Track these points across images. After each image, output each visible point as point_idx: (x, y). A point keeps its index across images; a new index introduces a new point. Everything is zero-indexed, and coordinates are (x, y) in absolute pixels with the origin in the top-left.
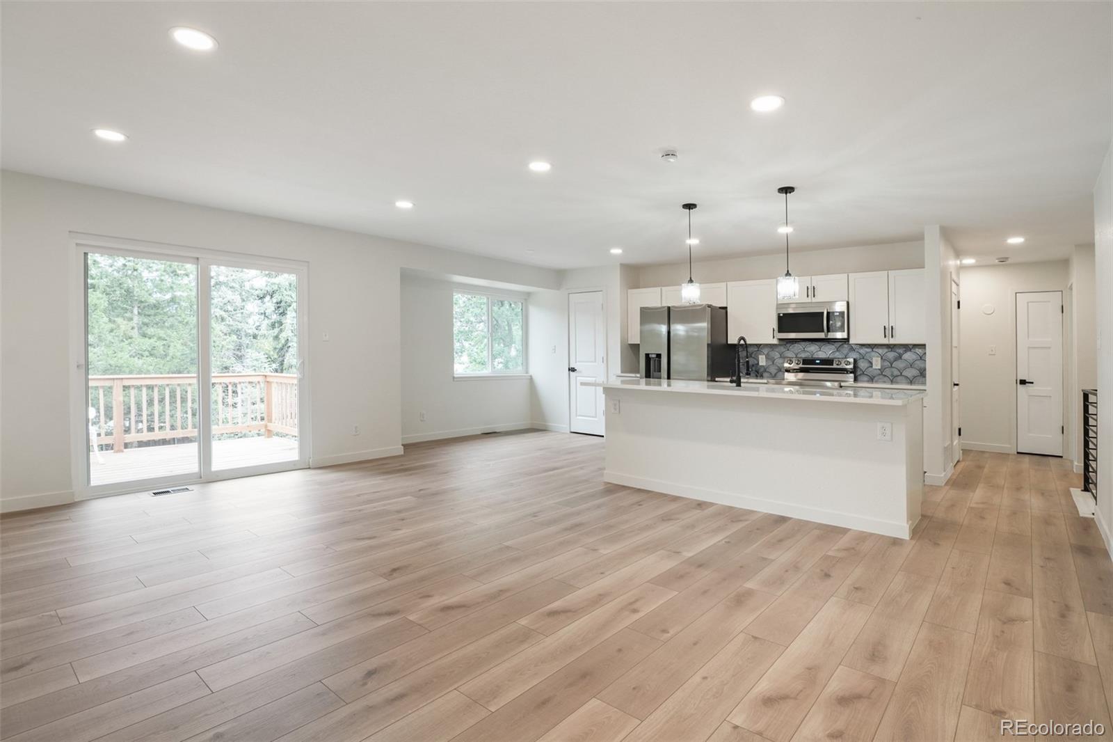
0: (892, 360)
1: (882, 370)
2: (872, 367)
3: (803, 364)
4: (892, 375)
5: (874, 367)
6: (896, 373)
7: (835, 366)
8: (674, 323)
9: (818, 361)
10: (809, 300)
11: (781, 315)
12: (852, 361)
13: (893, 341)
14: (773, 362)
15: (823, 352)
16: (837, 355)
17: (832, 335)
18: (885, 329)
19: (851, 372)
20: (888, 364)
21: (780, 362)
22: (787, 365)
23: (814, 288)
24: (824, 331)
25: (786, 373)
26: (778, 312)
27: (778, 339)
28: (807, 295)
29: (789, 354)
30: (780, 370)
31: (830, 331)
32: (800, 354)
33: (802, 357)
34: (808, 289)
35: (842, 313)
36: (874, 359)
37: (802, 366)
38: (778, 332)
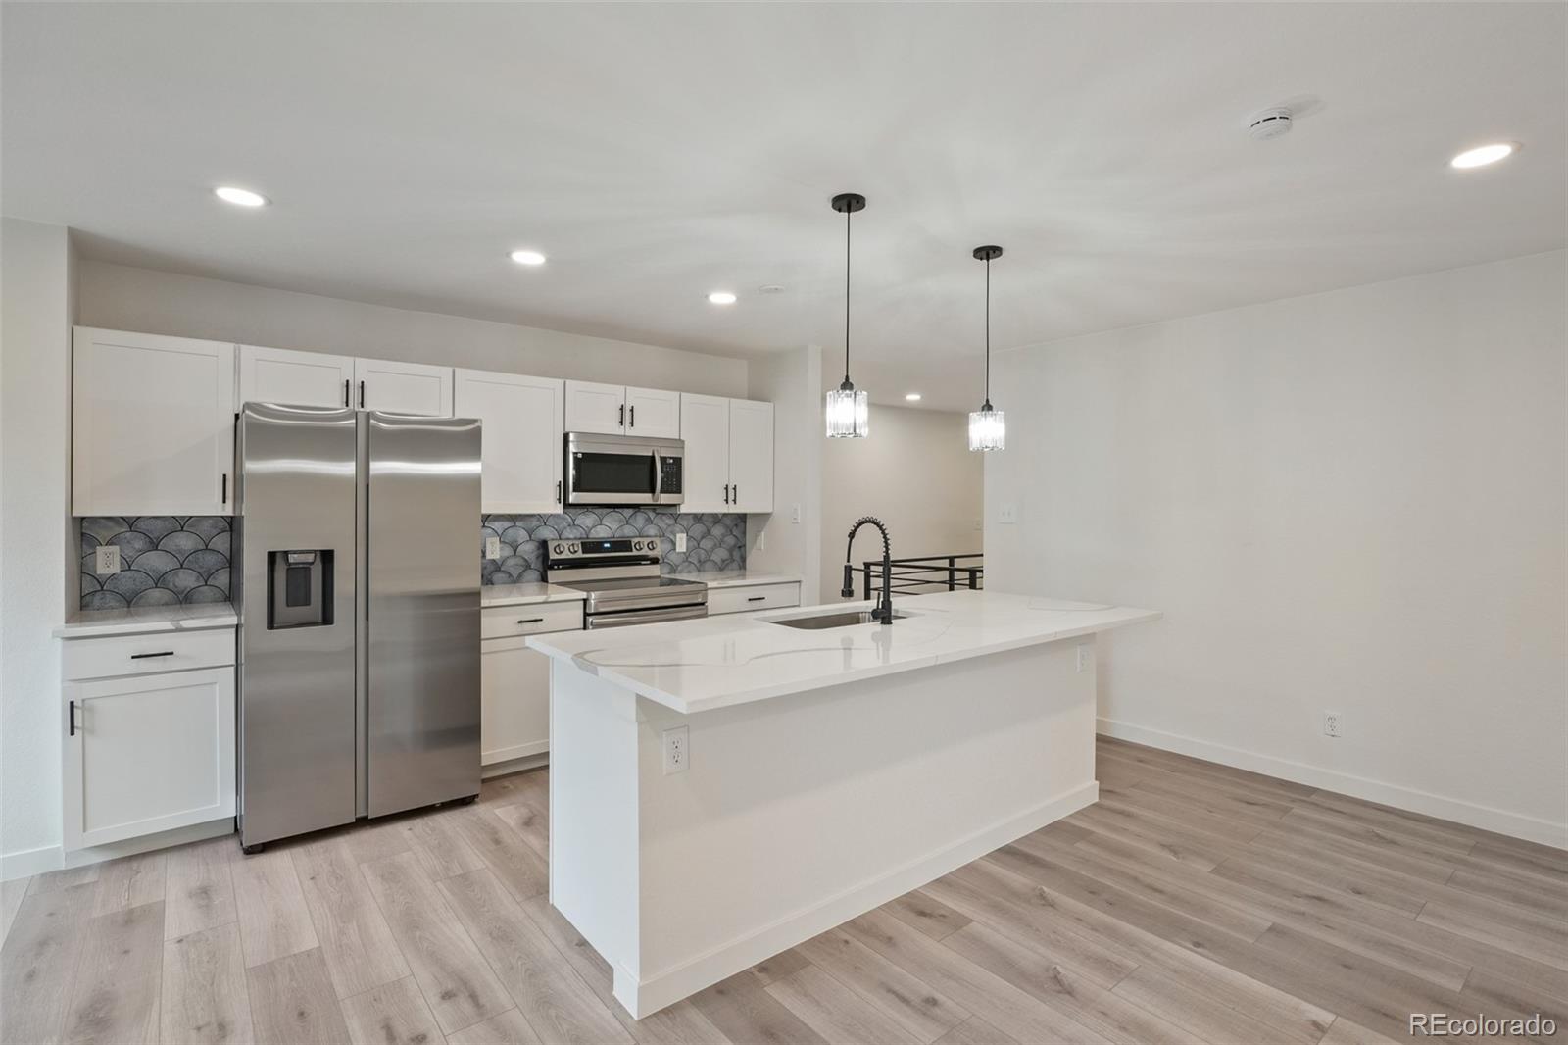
0: (698, 538)
1: (687, 555)
2: (675, 549)
3: (583, 552)
4: (700, 561)
5: (678, 549)
6: (703, 556)
7: (635, 553)
8: (374, 460)
9: (607, 545)
10: (620, 431)
11: (580, 456)
12: (657, 541)
13: (733, 509)
14: (515, 551)
15: (605, 529)
16: (628, 531)
17: (665, 498)
18: (727, 489)
19: (654, 561)
20: (695, 543)
21: (528, 549)
22: (553, 556)
23: (632, 410)
24: (652, 491)
25: (549, 572)
26: (572, 448)
27: (567, 505)
28: (622, 422)
29: (546, 533)
30: (528, 566)
31: (662, 492)
32: (566, 534)
33: (572, 537)
34: (622, 409)
35: (678, 461)
36: (678, 536)
37: (580, 554)
38: (574, 491)
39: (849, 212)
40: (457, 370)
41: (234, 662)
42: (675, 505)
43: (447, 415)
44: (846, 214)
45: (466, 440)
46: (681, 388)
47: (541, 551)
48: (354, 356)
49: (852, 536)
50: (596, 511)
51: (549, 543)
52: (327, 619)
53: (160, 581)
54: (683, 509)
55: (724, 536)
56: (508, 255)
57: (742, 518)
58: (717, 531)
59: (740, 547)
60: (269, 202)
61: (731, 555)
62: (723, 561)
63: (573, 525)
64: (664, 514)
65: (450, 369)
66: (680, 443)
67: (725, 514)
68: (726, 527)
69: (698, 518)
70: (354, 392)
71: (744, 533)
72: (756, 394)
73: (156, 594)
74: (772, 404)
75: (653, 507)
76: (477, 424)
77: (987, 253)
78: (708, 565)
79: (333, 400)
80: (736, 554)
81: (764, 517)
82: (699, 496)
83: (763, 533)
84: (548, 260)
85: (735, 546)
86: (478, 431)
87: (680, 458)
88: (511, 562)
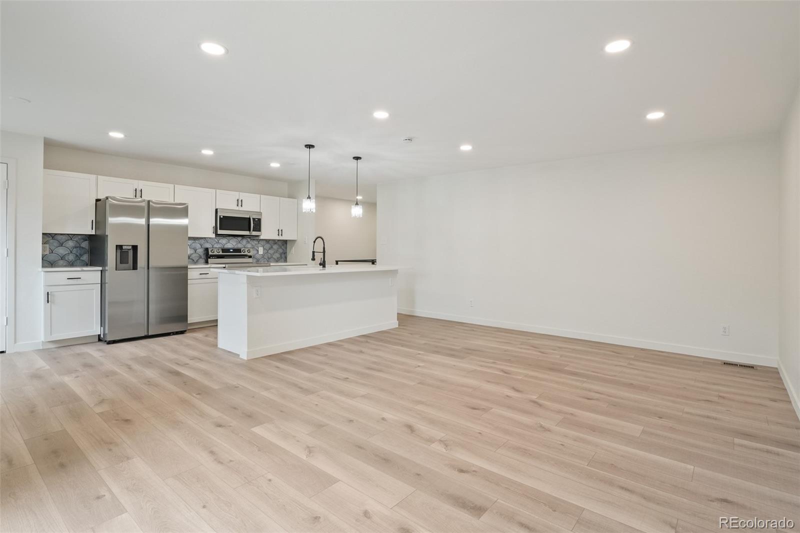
0: (268, 249)
1: (263, 256)
2: (258, 253)
3: (223, 252)
4: (268, 258)
5: (260, 253)
6: (269, 257)
7: (242, 253)
8: (153, 218)
9: (232, 250)
10: (237, 208)
11: (222, 217)
12: (251, 249)
13: (281, 238)
14: (195, 252)
15: (231, 244)
16: (239, 246)
17: (254, 233)
18: (278, 230)
19: (250, 257)
20: (267, 251)
21: (201, 251)
22: (210, 253)
23: (242, 201)
24: (250, 230)
25: (209, 260)
26: (219, 214)
27: (217, 235)
28: (238, 205)
29: (208, 245)
30: (201, 257)
31: (253, 231)
32: (216, 246)
33: (218, 247)
34: (238, 200)
35: (259, 220)
36: (260, 248)
37: (221, 253)
38: (220, 229)
39: (310, 148)
40: (176, 185)
41: (100, 282)
42: (258, 236)
43: (172, 202)
44: (308, 149)
45: (182, 211)
46: (260, 193)
47: (205, 252)
48: (138, 180)
49: (314, 242)
50: (228, 238)
51: (209, 249)
52: (135, 267)
53: (62, 258)
54: (262, 238)
55: (278, 249)
56: (201, 151)
57: (285, 242)
58: (275, 247)
59: (284, 253)
60: (126, 136)
61: (281, 256)
62: (278, 258)
63: (218, 243)
64: (254, 240)
65: (173, 185)
66: (260, 213)
67: (278, 240)
68: (279, 245)
69: (267, 241)
70: (138, 192)
71: (286, 248)
72: (291, 196)
73: (61, 262)
74: (296, 200)
75: (250, 236)
76: (186, 205)
77: (357, 158)
78: (272, 259)
79: (131, 195)
80: (283, 256)
81: (294, 241)
82: (268, 232)
83: (293, 248)
84: (214, 153)
85: (283, 252)
86: (187, 206)
87: (260, 219)
88: (193, 256)
